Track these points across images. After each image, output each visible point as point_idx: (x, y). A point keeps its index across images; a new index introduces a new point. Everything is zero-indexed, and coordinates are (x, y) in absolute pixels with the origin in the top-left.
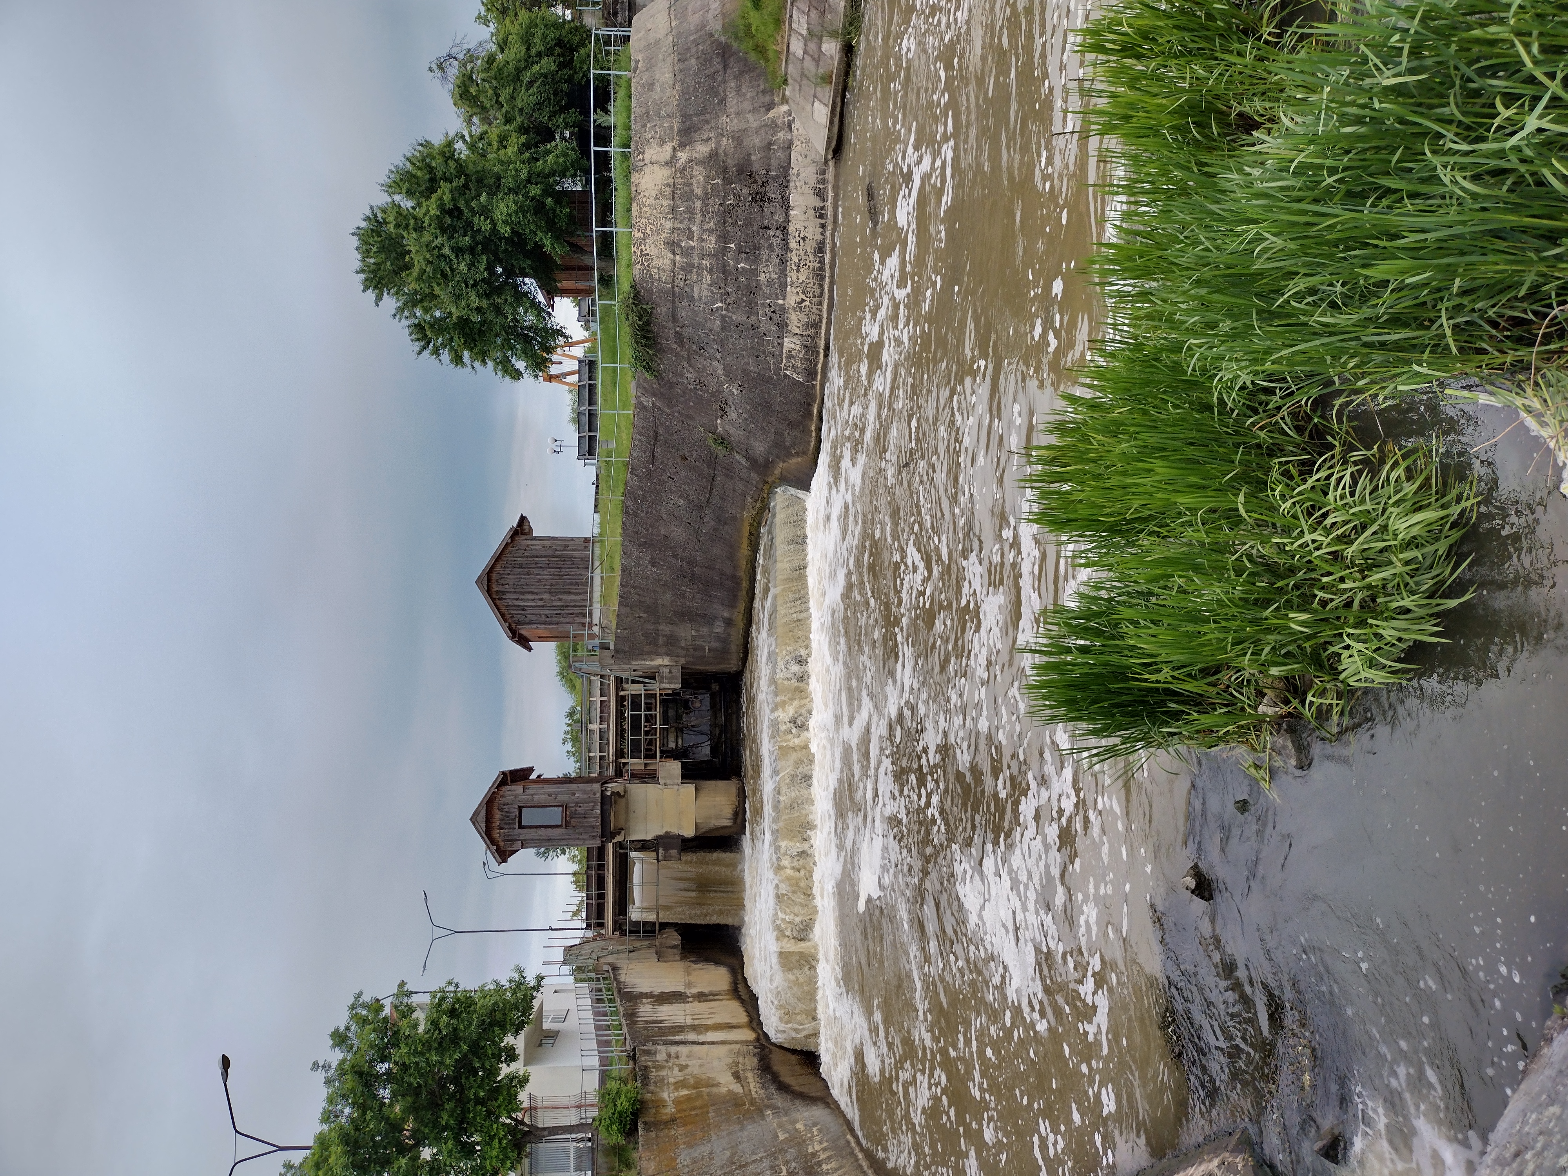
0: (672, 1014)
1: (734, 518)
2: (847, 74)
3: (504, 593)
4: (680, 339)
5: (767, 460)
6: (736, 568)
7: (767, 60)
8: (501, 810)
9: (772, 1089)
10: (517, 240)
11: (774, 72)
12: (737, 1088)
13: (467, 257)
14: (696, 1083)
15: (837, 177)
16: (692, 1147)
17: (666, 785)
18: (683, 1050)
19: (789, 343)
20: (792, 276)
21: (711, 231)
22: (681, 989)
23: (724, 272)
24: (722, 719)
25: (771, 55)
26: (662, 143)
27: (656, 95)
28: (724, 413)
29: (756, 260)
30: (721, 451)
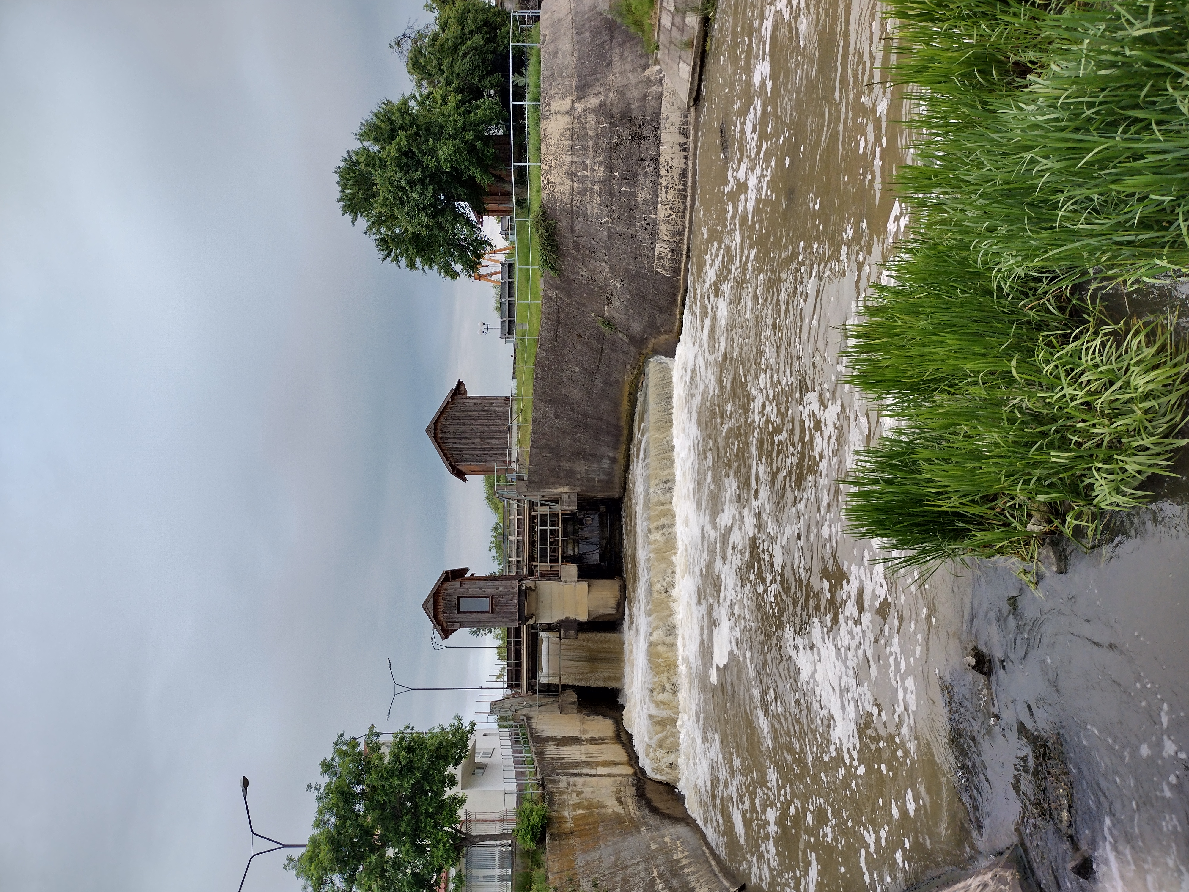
0: (571, 753)
1: (617, 382)
2: (705, 41)
3: (447, 438)
4: (577, 246)
5: (642, 337)
6: (618, 419)
7: (643, 31)
8: (445, 599)
9: (647, 811)
10: (456, 174)
11: (649, 40)
12: (620, 810)
13: (418, 187)
14: (589, 805)
15: (697, 118)
16: (586, 853)
17: (566, 582)
18: (580, 780)
19: (660, 248)
20: (662, 196)
21: (600, 164)
22: (577, 734)
23: (610, 194)
24: (607, 534)
25: (646, 27)
26: (564, 97)
27: (559, 60)
28: (610, 302)
29: (635, 184)
30: (607, 331)
